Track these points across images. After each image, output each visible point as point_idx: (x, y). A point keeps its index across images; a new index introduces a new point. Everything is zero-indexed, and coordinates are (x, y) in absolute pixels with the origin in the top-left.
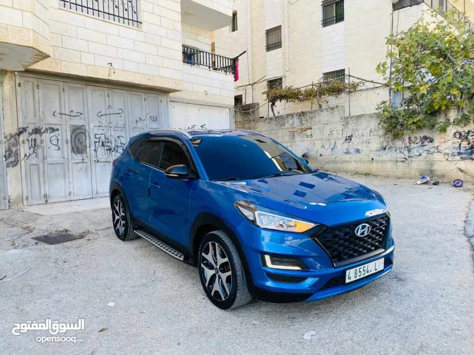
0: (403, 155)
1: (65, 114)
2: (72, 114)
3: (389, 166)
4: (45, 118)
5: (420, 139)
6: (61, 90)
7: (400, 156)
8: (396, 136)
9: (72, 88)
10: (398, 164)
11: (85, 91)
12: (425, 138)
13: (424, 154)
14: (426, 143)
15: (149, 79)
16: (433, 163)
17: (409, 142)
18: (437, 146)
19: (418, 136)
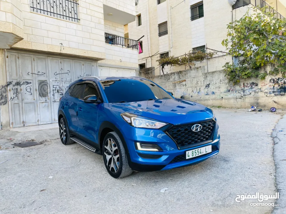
0: (240, 94)
1: (35, 74)
2: (39, 73)
3: (232, 101)
4: (23, 76)
5: (250, 84)
6: (32, 59)
7: (238, 95)
8: (236, 83)
9: (39, 58)
10: (238, 100)
11: (47, 60)
12: (253, 83)
13: (253, 93)
14: (253, 87)
15: (85, 53)
16: (258, 99)
17: (243, 86)
18: (260, 88)
19: (249, 83)
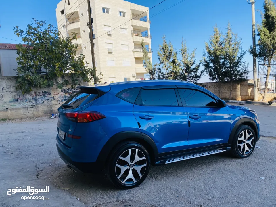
0: (32, 103)
3: (22, 111)
5: (42, 93)
7: (29, 104)
8: (27, 92)
10: (29, 109)
12: (46, 92)
13: (46, 102)
14: (46, 95)
16: (52, 106)
17: (35, 95)
18: (53, 97)
19: (41, 92)
